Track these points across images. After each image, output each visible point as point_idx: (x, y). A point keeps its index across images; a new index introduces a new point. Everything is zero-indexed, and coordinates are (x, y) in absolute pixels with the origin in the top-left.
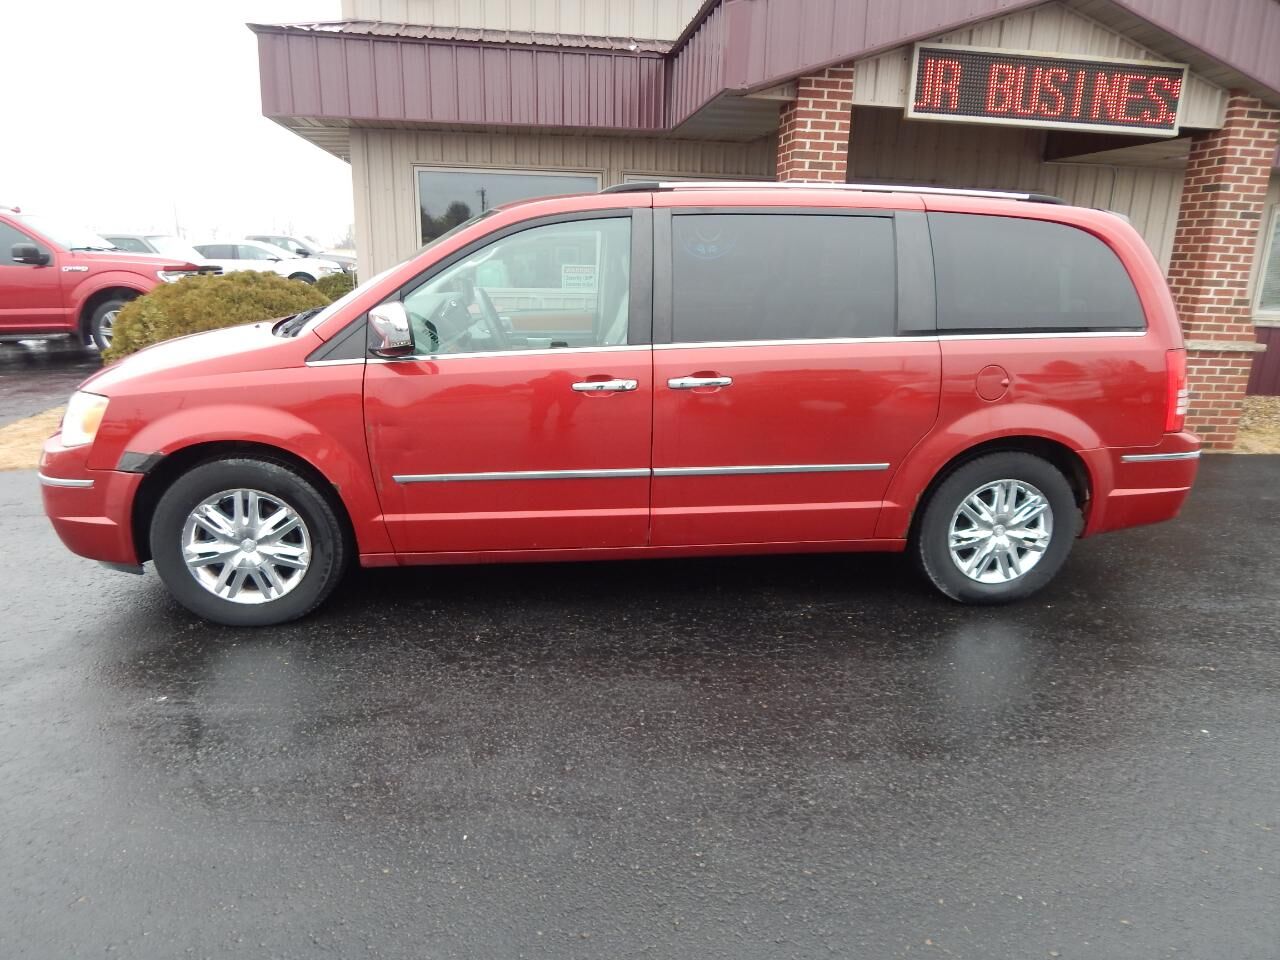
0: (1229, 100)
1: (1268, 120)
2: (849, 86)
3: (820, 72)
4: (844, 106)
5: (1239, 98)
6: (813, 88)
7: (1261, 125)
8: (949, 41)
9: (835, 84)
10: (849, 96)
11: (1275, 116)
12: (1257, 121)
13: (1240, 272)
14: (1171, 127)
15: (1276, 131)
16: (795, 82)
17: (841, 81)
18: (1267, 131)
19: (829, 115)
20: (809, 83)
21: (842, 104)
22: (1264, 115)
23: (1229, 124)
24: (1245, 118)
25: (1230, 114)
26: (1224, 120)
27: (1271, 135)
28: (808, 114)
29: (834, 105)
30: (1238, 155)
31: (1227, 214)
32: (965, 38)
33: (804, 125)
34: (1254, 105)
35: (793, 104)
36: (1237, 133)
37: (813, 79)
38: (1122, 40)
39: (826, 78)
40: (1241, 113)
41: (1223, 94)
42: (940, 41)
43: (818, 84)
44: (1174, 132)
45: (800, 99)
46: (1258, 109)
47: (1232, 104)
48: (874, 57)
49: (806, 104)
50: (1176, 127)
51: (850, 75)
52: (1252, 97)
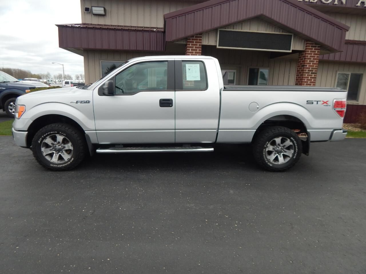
0: (306, 43)
1: (317, 48)
2: (201, 40)
3: (193, 36)
4: (199, 45)
5: (308, 42)
6: (191, 41)
7: (315, 49)
8: (228, 28)
9: (197, 40)
10: (201, 43)
15: (319, 51)
16: (186, 39)
17: (199, 39)
18: (317, 51)
19: (196, 47)
20: (190, 39)
22: (316, 47)
23: (306, 49)
24: (310, 48)
25: (306, 46)
28: (190, 47)
29: (197, 45)
30: (309, 57)
31: (307, 73)
32: (232, 27)
34: (313, 44)
35: (186, 45)
36: (308, 51)
38: (275, 28)
39: (194, 38)
40: (309, 46)
41: (304, 41)
42: (225, 28)
43: (192, 39)
44: (291, 51)
45: (188, 43)
46: (314, 45)
48: (208, 32)
49: (189, 45)
51: (201, 37)
52: (312, 42)
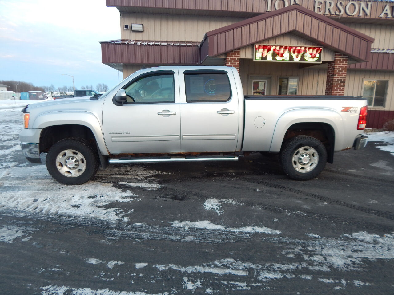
0: (335, 54)
1: (345, 59)
2: (239, 54)
3: (232, 51)
4: (238, 59)
5: (337, 54)
6: (230, 55)
7: (343, 60)
8: (263, 43)
9: (235, 54)
10: (239, 57)
11: (346, 58)
12: (342, 59)
13: (341, 92)
14: (320, 61)
15: (347, 61)
16: (226, 54)
17: (237, 53)
18: (345, 61)
19: (234, 61)
20: (229, 54)
21: (237, 58)
22: (344, 58)
23: (335, 60)
24: (339, 58)
25: (335, 58)
26: (334, 59)
27: (346, 62)
28: (229, 61)
29: (235, 59)
30: (338, 67)
31: (336, 82)
32: (267, 42)
33: (228, 63)
34: (341, 55)
35: (226, 59)
36: (337, 62)
37: (230, 53)
38: (306, 41)
39: (233, 53)
40: (338, 57)
41: (333, 53)
42: (261, 43)
43: (231, 54)
44: (321, 62)
45: (227, 57)
46: (342, 56)
47: (335, 55)
48: (245, 47)
49: (229, 59)
50: (321, 61)
51: (239, 52)
52: (340, 53)
